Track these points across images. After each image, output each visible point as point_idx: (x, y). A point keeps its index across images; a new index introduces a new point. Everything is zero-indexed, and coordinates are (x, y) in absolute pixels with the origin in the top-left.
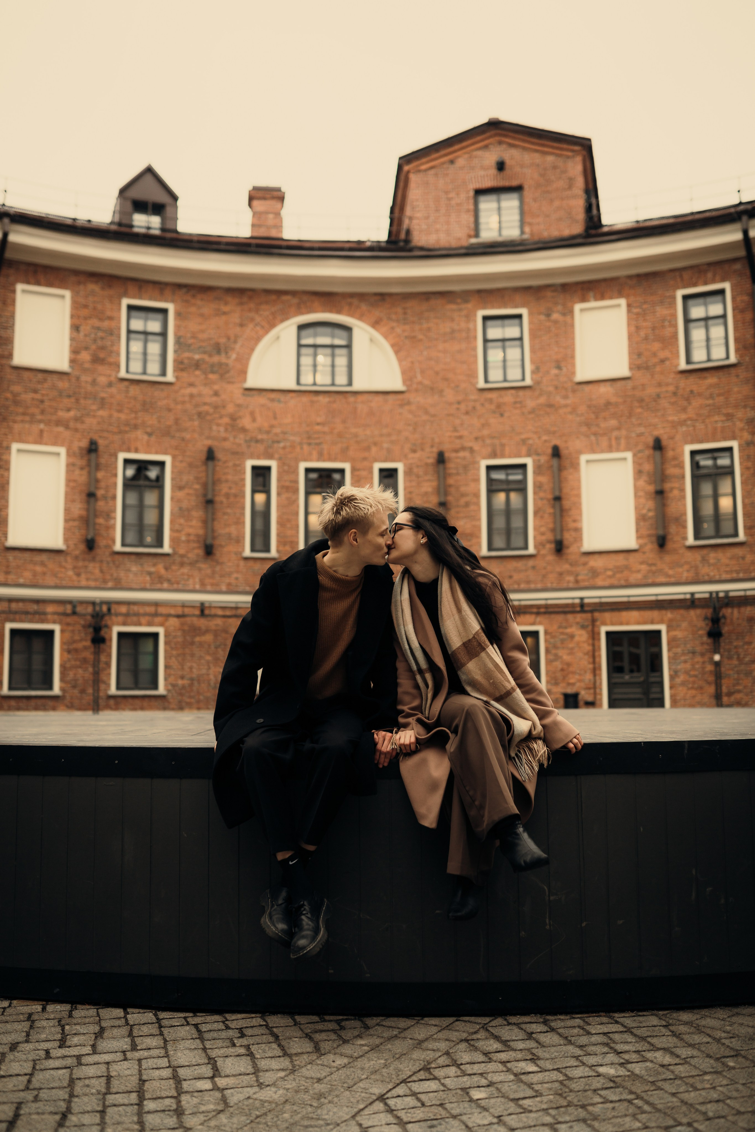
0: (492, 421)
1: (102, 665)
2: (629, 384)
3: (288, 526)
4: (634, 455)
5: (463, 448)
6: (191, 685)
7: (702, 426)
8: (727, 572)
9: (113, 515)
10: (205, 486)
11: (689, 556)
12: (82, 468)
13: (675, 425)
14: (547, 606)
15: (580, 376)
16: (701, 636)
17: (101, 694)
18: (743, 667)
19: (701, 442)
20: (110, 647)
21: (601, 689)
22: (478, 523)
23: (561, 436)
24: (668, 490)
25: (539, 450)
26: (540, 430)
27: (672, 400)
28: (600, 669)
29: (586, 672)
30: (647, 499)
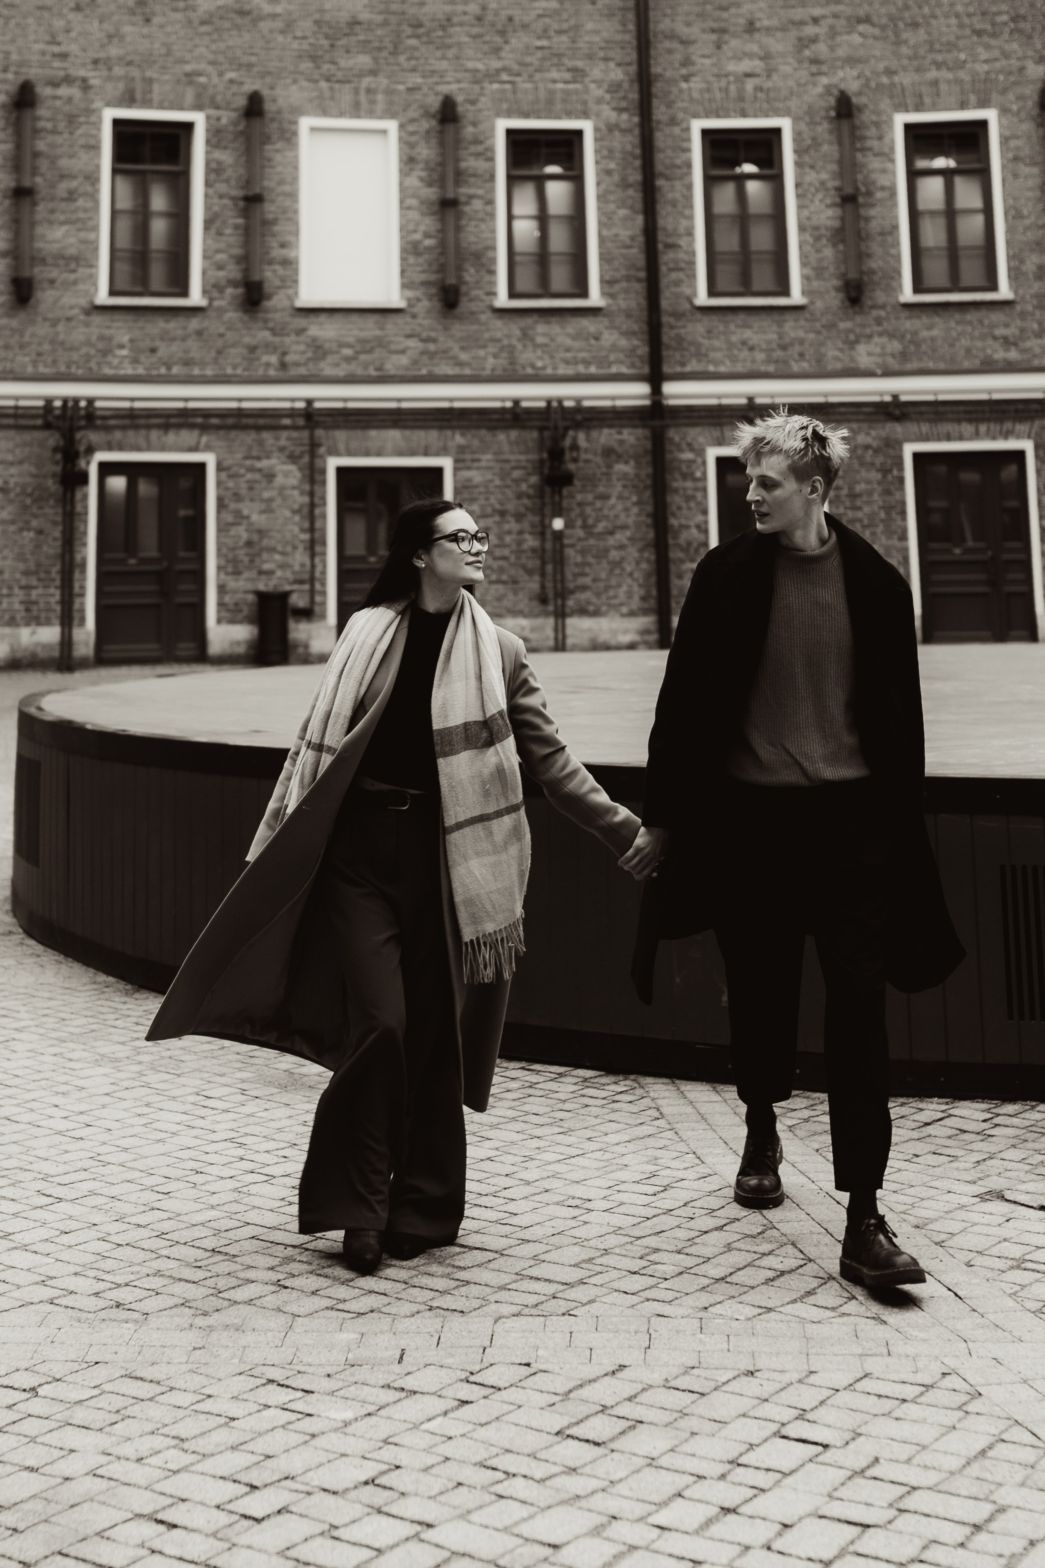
0: (127, 29)
4: (402, 126)
7: (529, 86)
8: (567, 362)
11: (499, 327)
13: (477, 78)
18: (592, 542)
19: (526, 116)
21: (324, 584)
22: (92, 236)
23: (263, 75)
24: (463, 199)
25: (219, 98)
26: (221, 58)
27: (475, 30)
28: (324, 543)
29: (295, 548)
30: (423, 214)
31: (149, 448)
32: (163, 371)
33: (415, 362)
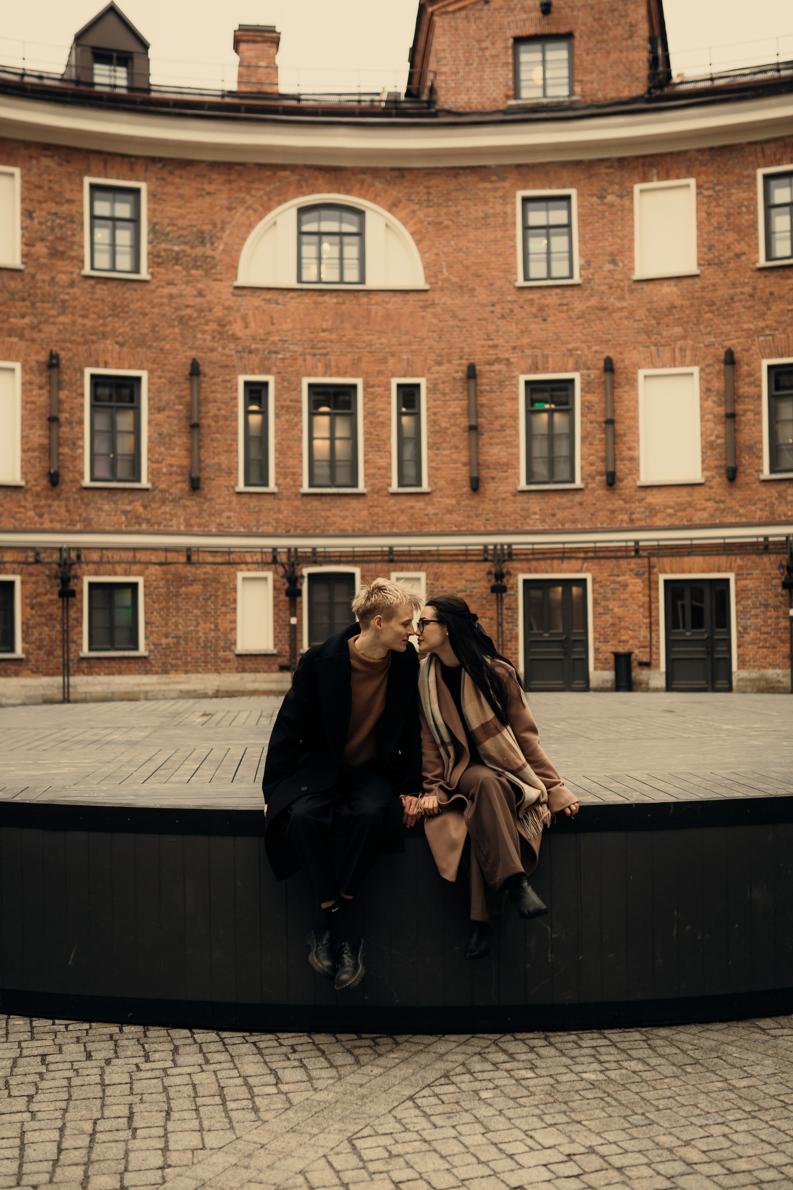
0: (533, 326)
1: (72, 622)
2: (698, 283)
3: (290, 454)
4: (702, 370)
5: (498, 360)
6: (177, 644)
7: (783, 336)
9: (80, 443)
10: (189, 406)
11: (764, 491)
12: (41, 388)
13: (750, 334)
14: (595, 550)
15: (639, 274)
16: (775, 586)
17: (72, 656)
19: (782, 356)
20: (81, 601)
21: (658, 648)
22: (515, 451)
23: (615, 346)
24: (741, 412)
25: (589, 363)
26: (590, 338)
27: (749, 304)
28: (658, 624)
29: (640, 627)
30: (715, 424)
31: (553, 571)
32: (560, 526)
33: (711, 516)
